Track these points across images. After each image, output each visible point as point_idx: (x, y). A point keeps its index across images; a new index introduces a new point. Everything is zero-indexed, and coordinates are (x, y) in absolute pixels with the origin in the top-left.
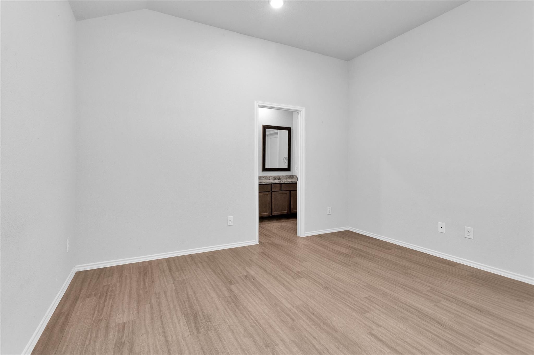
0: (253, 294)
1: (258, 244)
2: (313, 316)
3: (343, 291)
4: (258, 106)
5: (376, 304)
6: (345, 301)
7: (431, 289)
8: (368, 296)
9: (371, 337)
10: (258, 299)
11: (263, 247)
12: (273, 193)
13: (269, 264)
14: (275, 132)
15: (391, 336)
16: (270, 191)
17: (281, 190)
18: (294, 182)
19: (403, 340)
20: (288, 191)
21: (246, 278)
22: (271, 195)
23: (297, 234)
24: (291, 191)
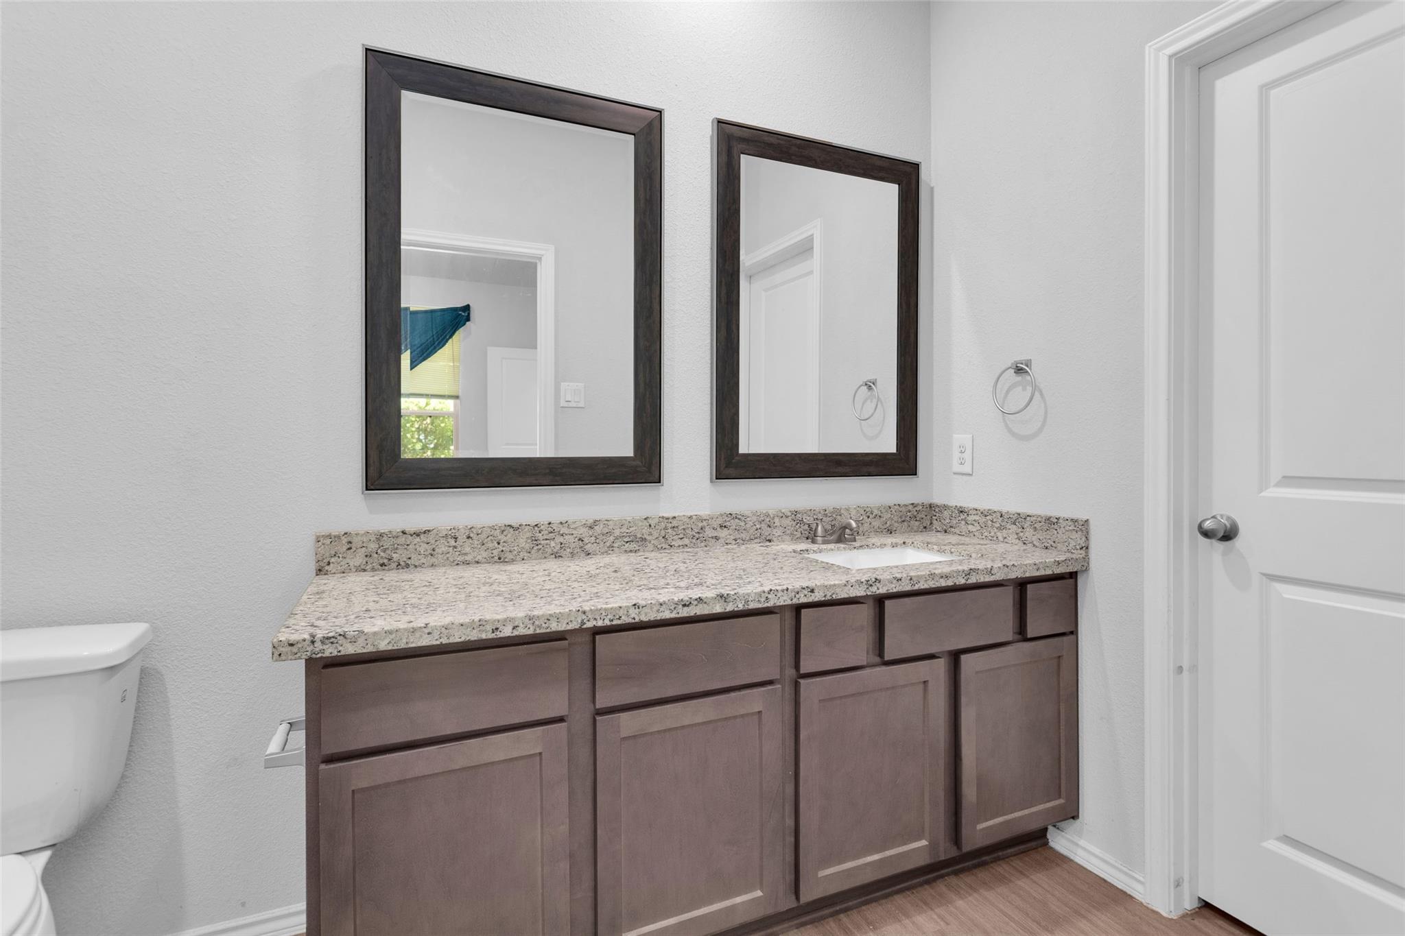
12: (810, 691)
16: (782, 672)
17: (881, 653)
18: (990, 571)
20: (940, 662)
24: (963, 657)
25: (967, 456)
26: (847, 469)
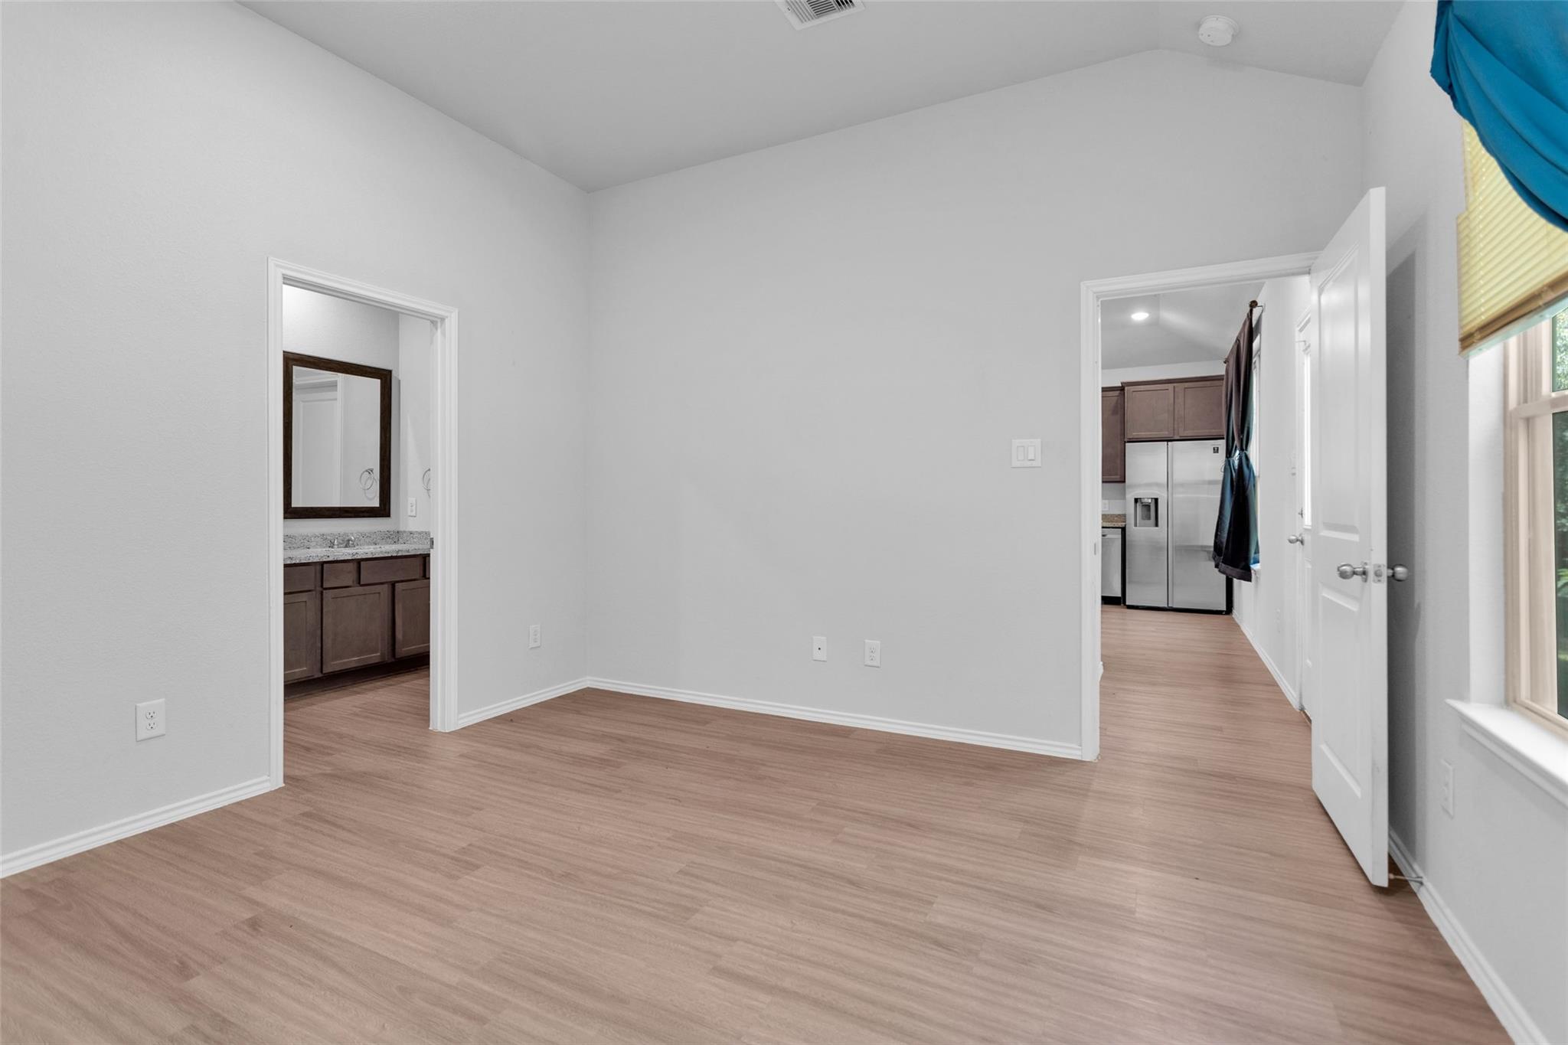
0: (301, 984)
1: (284, 785)
2: (543, 982)
3: (615, 871)
4: (280, 280)
5: (708, 881)
6: (630, 900)
7: (818, 804)
8: (684, 865)
9: (720, 980)
10: (328, 993)
11: (309, 795)
12: (328, 594)
13: (343, 851)
14: (330, 380)
15: (764, 958)
16: (315, 587)
17: (359, 583)
18: (408, 551)
19: (792, 955)
20: (386, 585)
21: (255, 929)
22: (318, 602)
23: (429, 726)
24: (397, 584)
25: (414, 507)
26: (352, 515)
